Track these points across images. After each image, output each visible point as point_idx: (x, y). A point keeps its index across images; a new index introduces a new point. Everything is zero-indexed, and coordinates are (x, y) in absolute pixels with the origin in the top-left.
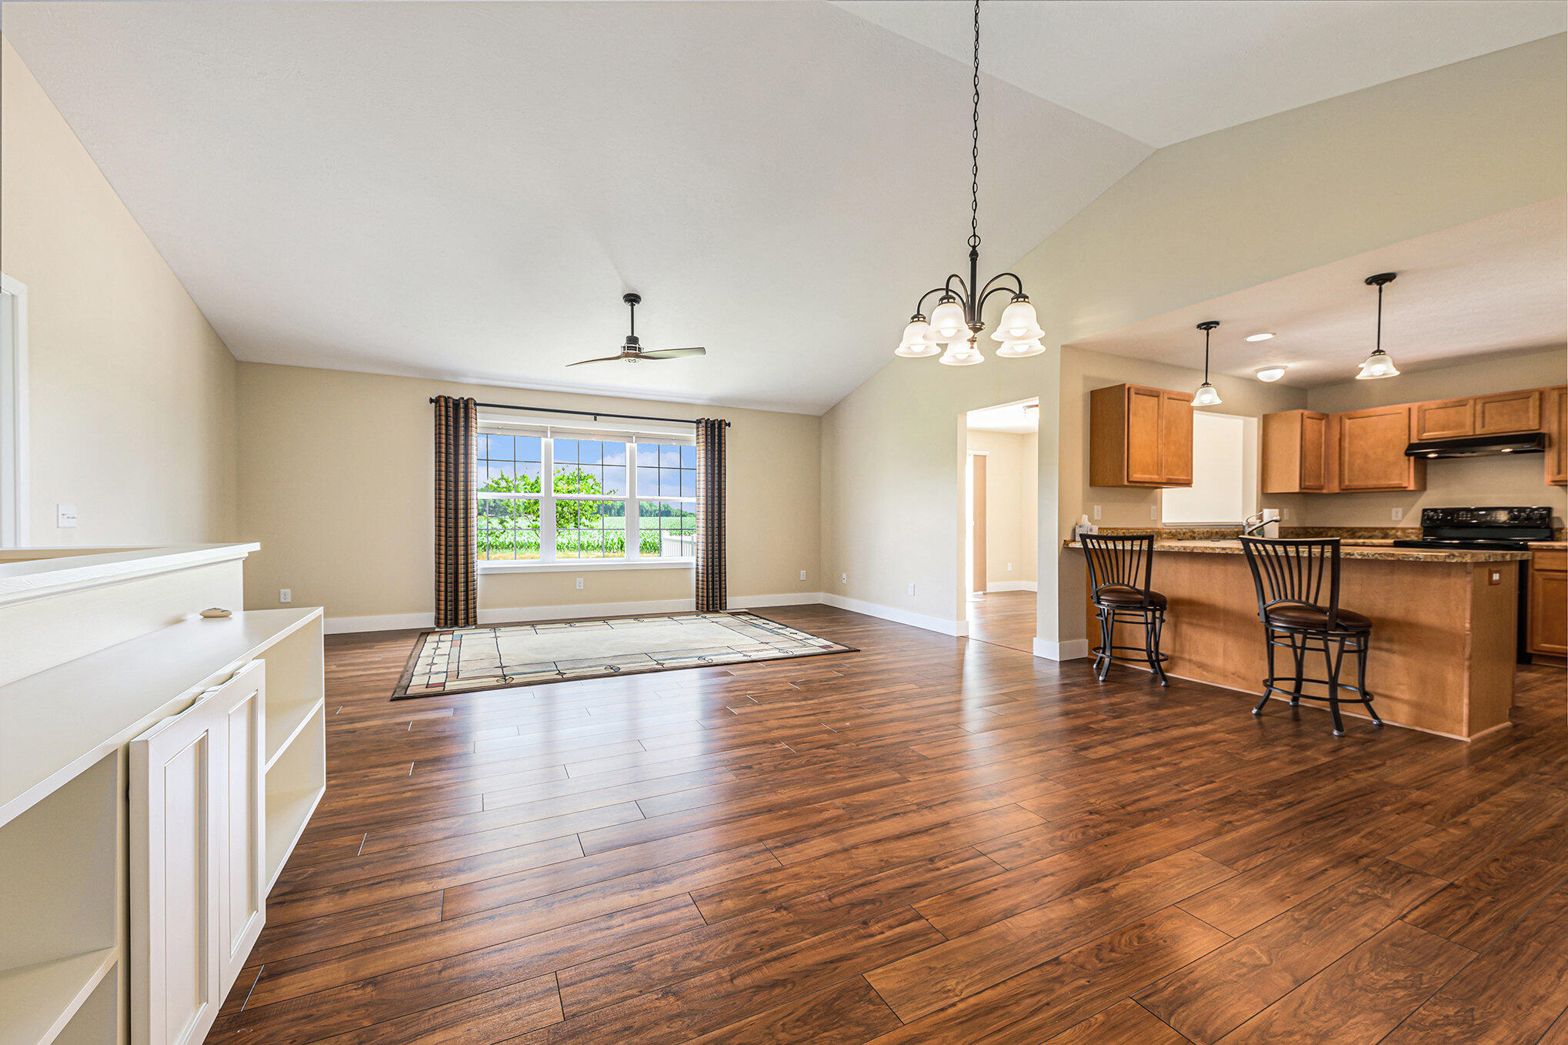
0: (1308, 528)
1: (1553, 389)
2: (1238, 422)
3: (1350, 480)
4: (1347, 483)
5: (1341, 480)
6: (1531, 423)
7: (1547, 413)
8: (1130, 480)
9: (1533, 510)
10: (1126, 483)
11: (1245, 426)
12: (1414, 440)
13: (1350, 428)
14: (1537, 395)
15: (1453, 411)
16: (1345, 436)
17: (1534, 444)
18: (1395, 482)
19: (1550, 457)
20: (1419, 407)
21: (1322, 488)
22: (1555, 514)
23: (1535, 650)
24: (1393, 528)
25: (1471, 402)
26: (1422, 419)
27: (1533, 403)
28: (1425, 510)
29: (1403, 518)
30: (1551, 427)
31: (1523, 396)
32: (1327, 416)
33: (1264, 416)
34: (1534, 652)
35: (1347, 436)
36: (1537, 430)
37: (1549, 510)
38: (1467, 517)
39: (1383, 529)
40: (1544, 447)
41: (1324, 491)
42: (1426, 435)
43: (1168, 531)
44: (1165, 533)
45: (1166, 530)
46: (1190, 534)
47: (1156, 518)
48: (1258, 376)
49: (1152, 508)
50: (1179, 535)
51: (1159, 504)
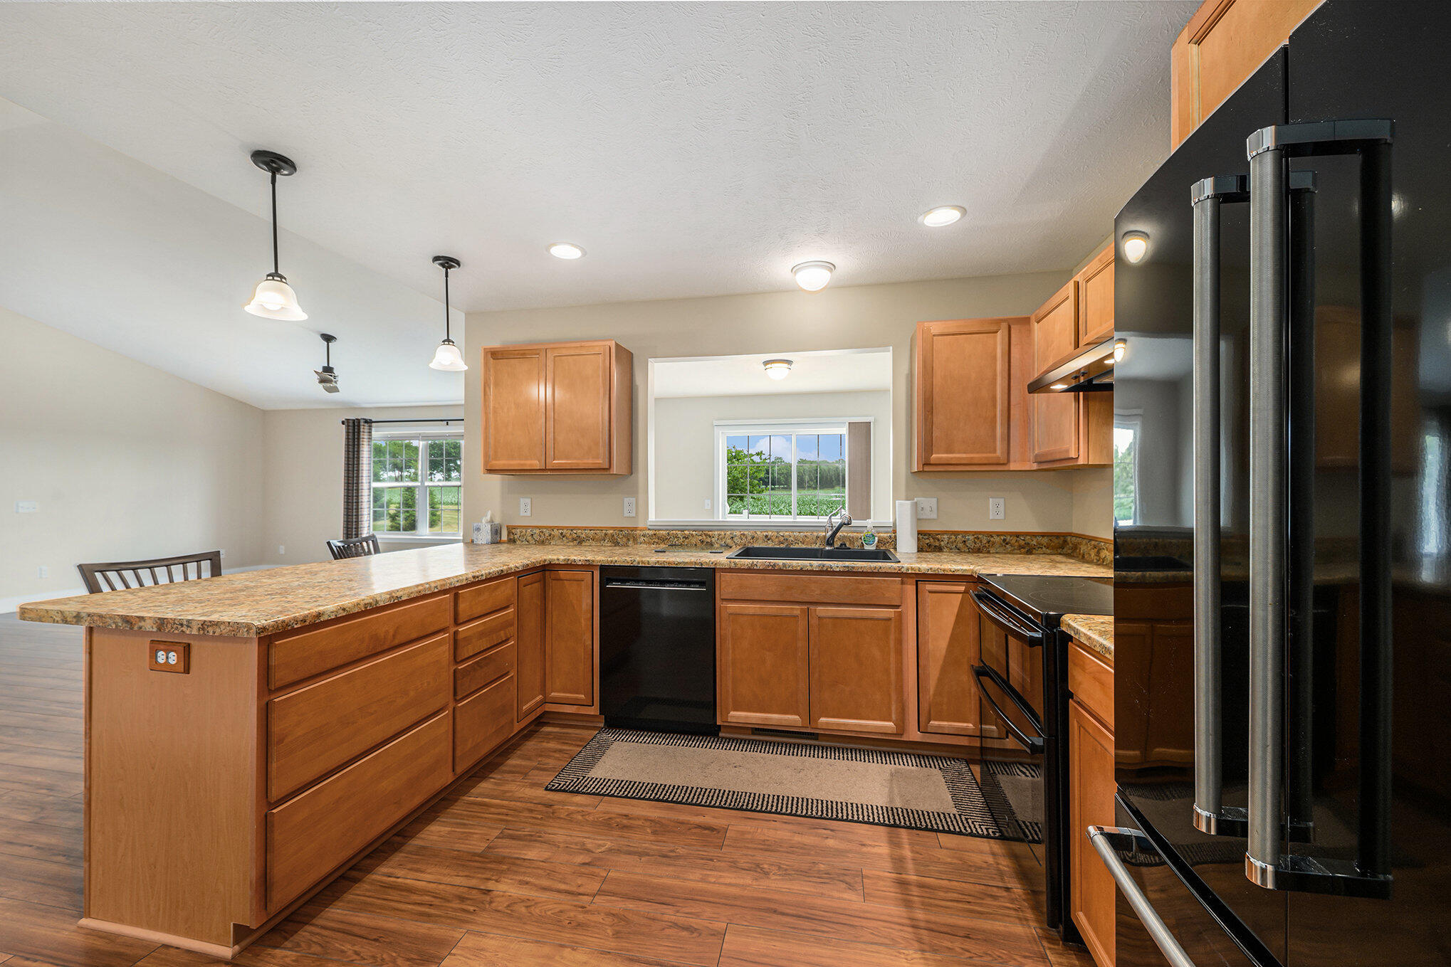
43: (651, 532)
44: (644, 536)
45: (647, 532)
46: (700, 538)
47: (633, 515)
48: (798, 282)
49: (626, 500)
50: (676, 539)
51: (641, 495)
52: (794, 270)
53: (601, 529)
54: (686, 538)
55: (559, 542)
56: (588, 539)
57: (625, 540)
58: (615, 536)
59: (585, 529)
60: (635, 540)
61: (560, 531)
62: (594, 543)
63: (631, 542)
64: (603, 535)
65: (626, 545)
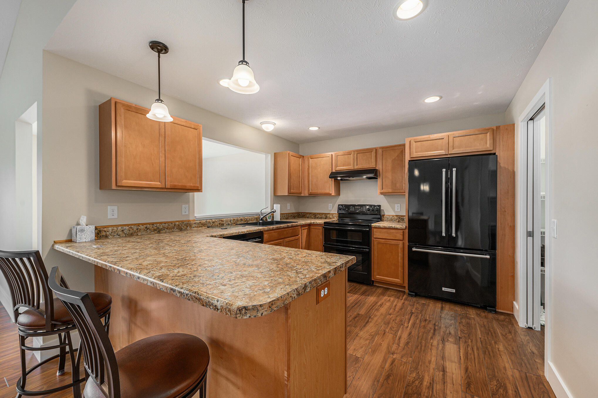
0: (300, 213)
1: (380, 148)
2: (263, 156)
3: (312, 190)
4: (310, 191)
5: (309, 190)
6: (373, 164)
7: (378, 159)
8: (119, 184)
9: (375, 206)
10: (114, 187)
11: (266, 158)
12: (334, 171)
13: (311, 163)
14: (374, 150)
15: (346, 156)
16: (309, 167)
17: (373, 174)
18: (327, 191)
19: (379, 180)
20: (335, 154)
21: (301, 193)
22: (382, 208)
23: (375, 279)
24: (329, 214)
25: (353, 153)
26: (337, 161)
27: (373, 154)
28: (339, 205)
29: (333, 208)
30: (379, 167)
31: (370, 151)
32: (303, 157)
33: (275, 154)
34: (374, 280)
35: (310, 168)
36: (375, 168)
37: (380, 206)
38: (353, 209)
39: (325, 214)
40: (377, 176)
41: (302, 195)
42: (338, 168)
43: (198, 222)
44: (195, 224)
45: (197, 221)
46: (219, 222)
47: (187, 213)
48: (263, 128)
49: (183, 206)
50: (209, 224)
51: (191, 204)
52: (262, 123)
53: (171, 223)
54: (214, 223)
55: (144, 233)
56: (164, 228)
57: (185, 227)
58: (180, 225)
59: (161, 223)
60: (191, 226)
61: (145, 226)
62: (168, 231)
63: (188, 228)
64: (173, 225)
65: (186, 230)
